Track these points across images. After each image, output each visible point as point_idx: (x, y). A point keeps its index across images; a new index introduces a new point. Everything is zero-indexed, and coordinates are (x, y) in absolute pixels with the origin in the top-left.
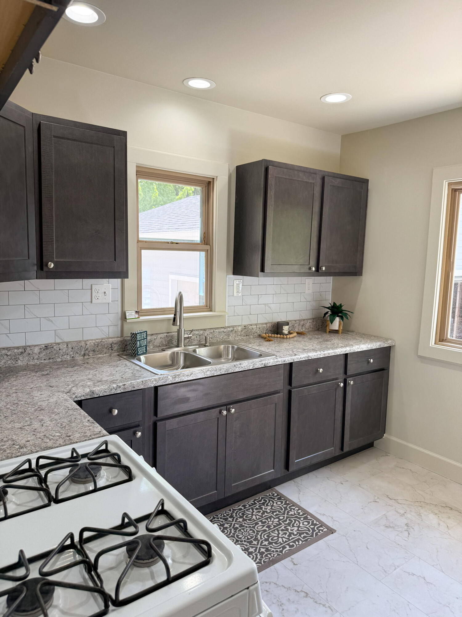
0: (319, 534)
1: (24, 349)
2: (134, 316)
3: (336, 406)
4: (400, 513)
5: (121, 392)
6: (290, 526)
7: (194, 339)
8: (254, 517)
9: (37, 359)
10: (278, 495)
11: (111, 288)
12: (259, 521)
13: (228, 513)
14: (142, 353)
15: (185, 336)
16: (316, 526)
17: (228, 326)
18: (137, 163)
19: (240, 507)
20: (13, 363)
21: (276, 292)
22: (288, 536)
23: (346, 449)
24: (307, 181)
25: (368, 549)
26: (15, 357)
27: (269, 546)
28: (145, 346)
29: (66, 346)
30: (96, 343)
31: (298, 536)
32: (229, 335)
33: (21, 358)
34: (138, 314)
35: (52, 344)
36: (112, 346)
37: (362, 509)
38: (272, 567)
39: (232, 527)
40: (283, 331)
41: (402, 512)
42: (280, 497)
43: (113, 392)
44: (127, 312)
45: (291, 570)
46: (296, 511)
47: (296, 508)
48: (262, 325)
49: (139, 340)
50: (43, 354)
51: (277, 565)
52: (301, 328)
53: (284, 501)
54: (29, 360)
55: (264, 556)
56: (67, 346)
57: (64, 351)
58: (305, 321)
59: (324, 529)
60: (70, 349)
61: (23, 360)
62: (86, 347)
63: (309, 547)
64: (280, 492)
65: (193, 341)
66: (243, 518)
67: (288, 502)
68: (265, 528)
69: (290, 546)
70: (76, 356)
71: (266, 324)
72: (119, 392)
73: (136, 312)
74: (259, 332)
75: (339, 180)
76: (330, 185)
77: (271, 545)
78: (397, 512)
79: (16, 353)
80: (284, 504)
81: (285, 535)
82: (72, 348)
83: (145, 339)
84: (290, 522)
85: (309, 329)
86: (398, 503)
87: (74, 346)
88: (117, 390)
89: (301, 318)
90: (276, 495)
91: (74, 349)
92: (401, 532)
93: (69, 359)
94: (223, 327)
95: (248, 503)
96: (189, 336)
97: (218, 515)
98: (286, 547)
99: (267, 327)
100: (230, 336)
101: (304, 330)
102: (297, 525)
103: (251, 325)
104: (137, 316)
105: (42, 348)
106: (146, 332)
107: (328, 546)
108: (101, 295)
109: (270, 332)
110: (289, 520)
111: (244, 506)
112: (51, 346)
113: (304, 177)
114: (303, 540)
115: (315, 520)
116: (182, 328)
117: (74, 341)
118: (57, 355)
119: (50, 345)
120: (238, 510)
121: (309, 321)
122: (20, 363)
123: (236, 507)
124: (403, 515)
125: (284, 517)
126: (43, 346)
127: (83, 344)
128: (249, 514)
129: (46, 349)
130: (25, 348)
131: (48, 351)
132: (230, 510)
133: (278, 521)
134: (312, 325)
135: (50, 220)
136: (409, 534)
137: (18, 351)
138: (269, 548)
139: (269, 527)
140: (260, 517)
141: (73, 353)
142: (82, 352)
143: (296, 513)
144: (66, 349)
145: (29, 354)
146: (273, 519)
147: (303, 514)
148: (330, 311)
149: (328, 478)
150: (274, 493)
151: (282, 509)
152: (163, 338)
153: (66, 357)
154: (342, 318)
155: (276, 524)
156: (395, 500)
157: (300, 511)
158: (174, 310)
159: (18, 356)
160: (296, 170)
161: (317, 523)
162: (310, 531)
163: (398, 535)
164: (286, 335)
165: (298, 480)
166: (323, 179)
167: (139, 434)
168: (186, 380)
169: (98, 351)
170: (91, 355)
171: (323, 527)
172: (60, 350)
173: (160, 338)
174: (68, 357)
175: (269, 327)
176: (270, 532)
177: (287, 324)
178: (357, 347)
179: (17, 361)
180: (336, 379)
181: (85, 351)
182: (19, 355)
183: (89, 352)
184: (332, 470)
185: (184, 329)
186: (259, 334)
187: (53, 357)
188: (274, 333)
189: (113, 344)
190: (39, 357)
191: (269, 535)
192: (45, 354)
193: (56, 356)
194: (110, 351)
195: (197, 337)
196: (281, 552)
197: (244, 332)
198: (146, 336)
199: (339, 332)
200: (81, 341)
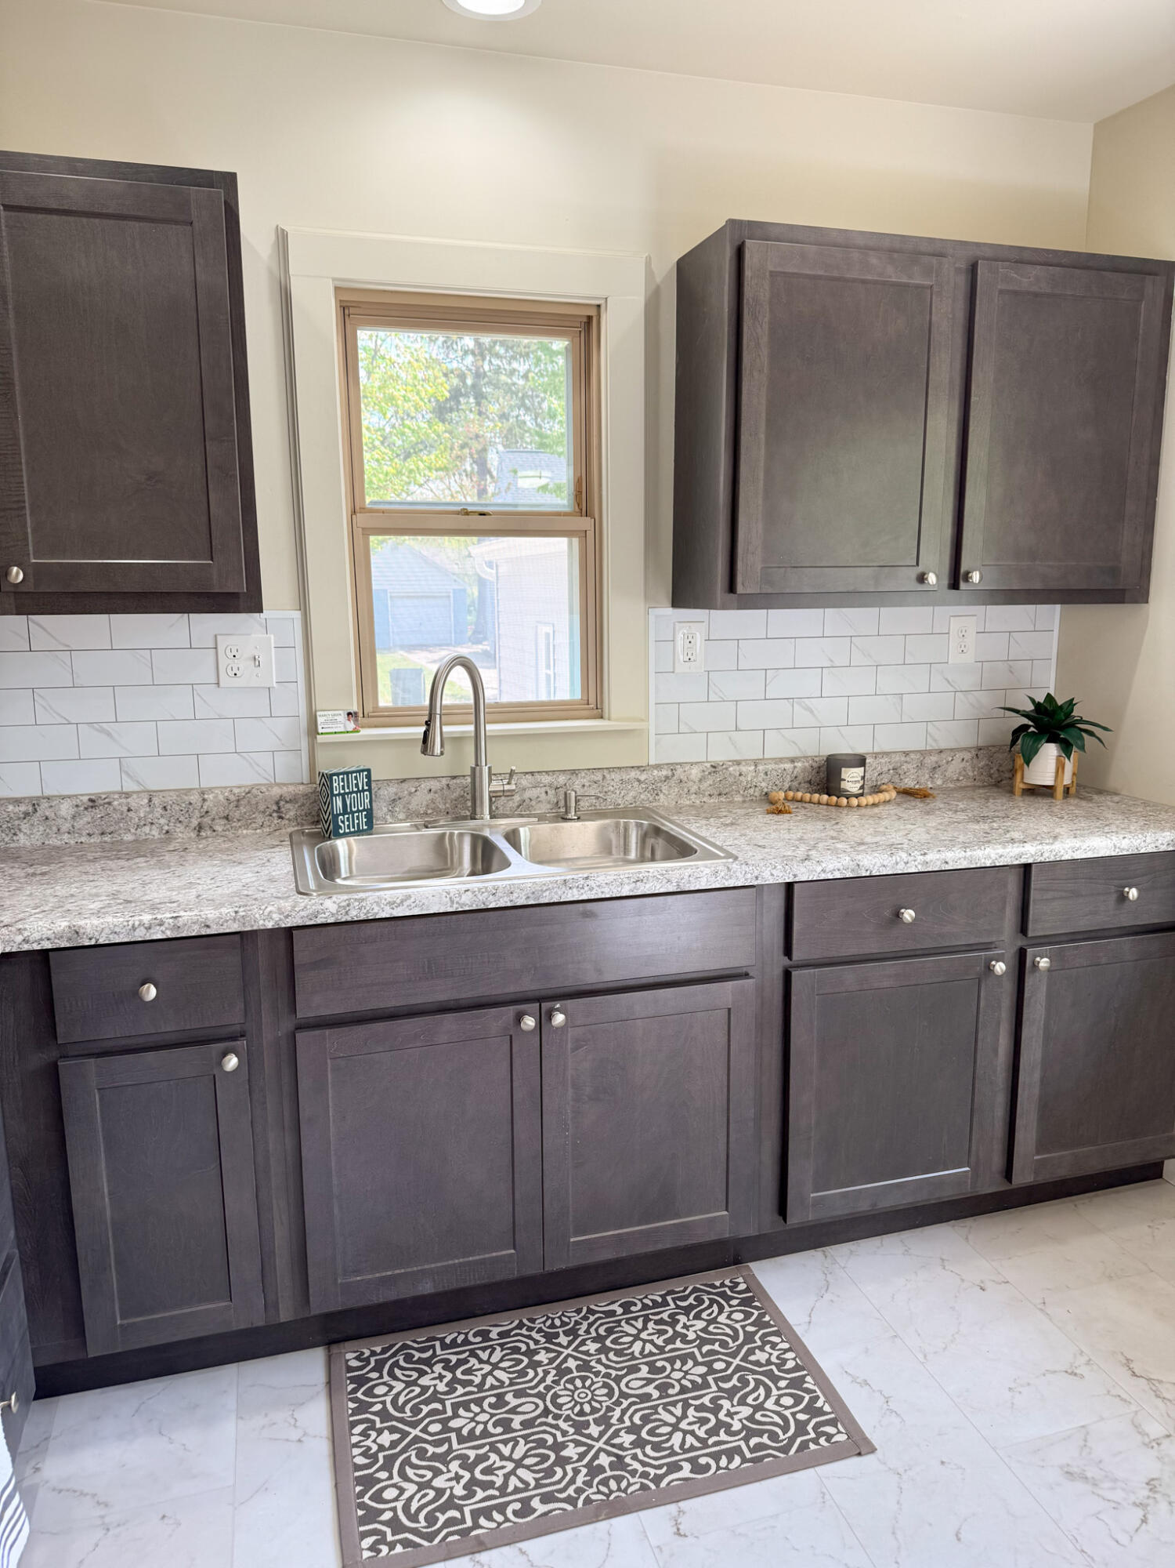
0: (812, 1446)
1: (34, 805)
2: (342, 726)
3: (980, 1036)
4: (1147, 1435)
5: (165, 937)
6: (732, 1401)
7: (538, 797)
8: (637, 1347)
9: (69, 833)
10: (747, 1290)
11: (273, 646)
12: (645, 1363)
13: (569, 1318)
14: (354, 832)
15: (492, 789)
16: (815, 1417)
17: (657, 763)
18: (334, 279)
19: (615, 1307)
20: (6, 840)
21: (831, 661)
22: (706, 1432)
23: (1023, 1176)
24: (905, 280)
25: (959, 1539)
26: (9, 825)
27: (629, 1452)
28: (364, 810)
29: (146, 801)
30: (232, 798)
31: (739, 1440)
32: (656, 792)
33: (25, 827)
34: (356, 721)
35: (109, 794)
36: (279, 808)
37: (1010, 1389)
38: (602, 1526)
39: (554, 1365)
40: (842, 783)
41: (1155, 1429)
42: (753, 1298)
43: (140, 935)
44: (318, 713)
45: (657, 1551)
46: (776, 1353)
47: (783, 1341)
48: (776, 763)
49: (339, 794)
50: (85, 819)
51: (622, 1524)
52: (927, 776)
53: (756, 1313)
54: (48, 834)
55: (596, 1480)
56: (150, 800)
57: (142, 815)
58: (943, 755)
59: (839, 1432)
60: (159, 809)
61: (32, 834)
62: (205, 807)
63: (757, 1485)
64: (760, 1280)
65: (533, 803)
66: (604, 1345)
67: (767, 1318)
68: (650, 1389)
69: (697, 1468)
70: (178, 830)
71: (792, 760)
72: (159, 936)
73: (349, 714)
74: (764, 784)
75: (1037, 271)
76: (1001, 292)
77: (638, 1451)
78: (1137, 1427)
79: (12, 815)
80: (751, 1324)
81: (699, 1428)
82: (165, 808)
83: (363, 791)
84: (739, 1385)
85: (958, 780)
86: (1157, 1396)
87: (171, 802)
88: (152, 931)
89: (932, 745)
90: (742, 1287)
91: (169, 811)
92: (1117, 1506)
93: (157, 836)
94: (638, 767)
95: (646, 1297)
96: (507, 787)
97: (536, 1319)
98: (681, 1468)
99: (797, 770)
100: (661, 795)
101: (939, 782)
102: (755, 1399)
103: (738, 763)
104: (351, 725)
105: (80, 803)
106: (369, 771)
107: (823, 1498)
108: (244, 665)
109: (807, 785)
110: (741, 1379)
111: (626, 1308)
112: (107, 800)
113: (890, 270)
114: (748, 1455)
115: (824, 1395)
116: (484, 764)
117: (170, 790)
118: (121, 825)
119: (104, 796)
120: (601, 1315)
121: (959, 756)
122: (22, 840)
123: (601, 1304)
124: (1154, 1444)
125: (729, 1364)
126: (85, 798)
127: (195, 798)
128: (628, 1335)
129: (92, 807)
130: (35, 803)
131: (98, 813)
132: (579, 1311)
133: (703, 1376)
134: (973, 768)
135: (9, 448)
136: (1144, 1521)
137: (17, 809)
138: (628, 1460)
139: (663, 1388)
140: (655, 1351)
141: (167, 822)
142: (193, 820)
143: (774, 1359)
144: (148, 809)
145: (47, 818)
146: (690, 1363)
147: (797, 1368)
148: (1031, 723)
149: (943, 1260)
150: (740, 1280)
151: (735, 1338)
152: (436, 792)
153: (147, 832)
154: (1066, 747)
155: (692, 1382)
156: (1149, 1380)
157: (790, 1355)
158: (473, 710)
159: (17, 822)
160: (859, 248)
161: (827, 1408)
162: (785, 1429)
163: (1096, 1516)
164: (857, 796)
165: (840, 1252)
166: (973, 269)
167: (232, 1062)
168: (388, 916)
169: (239, 820)
170: (220, 830)
171: (836, 1427)
172: (129, 810)
173: (426, 791)
174: (154, 832)
175: (804, 770)
176: (659, 1405)
177: (861, 761)
178: (1076, 843)
179: (15, 834)
180: (987, 947)
181: (201, 817)
182: (19, 819)
183: (213, 819)
184: (970, 1237)
185: (490, 768)
186: (765, 790)
187: (112, 829)
188: (820, 792)
189: (282, 803)
190: (73, 826)
191: (652, 1414)
192: (90, 820)
193: (120, 828)
194: (276, 822)
195: (546, 792)
196: (658, 1480)
197: (710, 782)
198: (369, 784)
199: (1060, 792)
200: (189, 791)
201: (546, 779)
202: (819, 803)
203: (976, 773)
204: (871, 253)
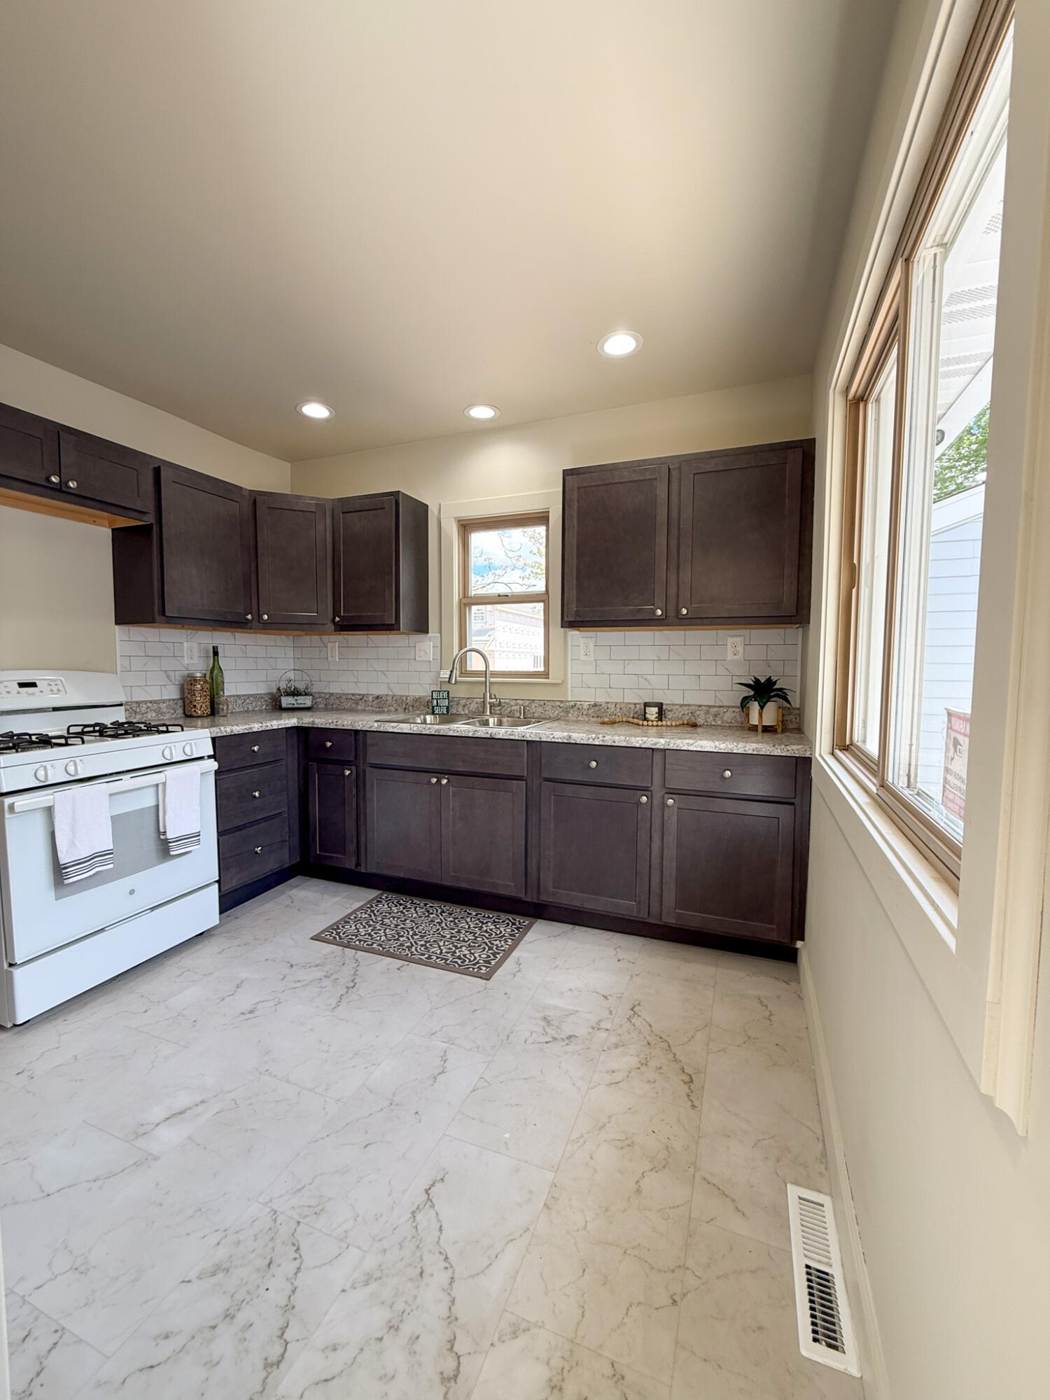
0: (471, 970)
4: (599, 1025)
6: (467, 949)
9: (371, 706)
11: (432, 646)
16: (485, 963)
17: (569, 699)
21: (659, 657)
23: (668, 918)
27: (417, 946)
28: (445, 706)
30: (414, 699)
31: (452, 958)
35: (382, 695)
42: (522, 928)
46: (503, 944)
49: (435, 699)
50: (375, 702)
53: (516, 932)
56: (392, 697)
57: (390, 702)
58: (722, 709)
75: (716, 460)
77: (420, 947)
80: (509, 934)
81: (446, 950)
83: (446, 699)
84: (477, 946)
85: (731, 722)
87: (398, 700)
91: (397, 703)
94: (561, 701)
98: (424, 955)
102: (475, 951)
103: (607, 703)
105: (375, 697)
108: (422, 652)
110: (480, 945)
114: (448, 962)
117: (399, 695)
118: (384, 705)
121: (729, 710)
124: (596, 1029)
125: (483, 940)
126: (376, 695)
127: (404, 699)
128: (466, 921)
129: (378, 698)
131: (379, 701)
133: (469, 939)
138: (413, 947)
139: (453, 937)
140: (467, 927)
141: (396, 707)
142: (404, 707)
143: (499, 945)
146: (471, 935)
148: (753, 691)
151: (497, 935)
155: (464, 939)
157: (507, 947)
161: (493, 964)
162: (470, 962)
167: (348, 772)
169: (416, 708)
170: (412, 711)
172: (387, 700)
174: (392, 709)
177: (657, 705)
180: (638, 788)
183: (409, 706)
190: (372, 704)
191: (439, 941)
197: (592, 710)
198: (448, 696)
199: (760, 729)
200: (403, 696)
201: (521, 702)
202: (643, 725)
203: (743, 719)
204: (623, 470)
